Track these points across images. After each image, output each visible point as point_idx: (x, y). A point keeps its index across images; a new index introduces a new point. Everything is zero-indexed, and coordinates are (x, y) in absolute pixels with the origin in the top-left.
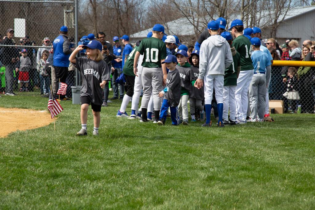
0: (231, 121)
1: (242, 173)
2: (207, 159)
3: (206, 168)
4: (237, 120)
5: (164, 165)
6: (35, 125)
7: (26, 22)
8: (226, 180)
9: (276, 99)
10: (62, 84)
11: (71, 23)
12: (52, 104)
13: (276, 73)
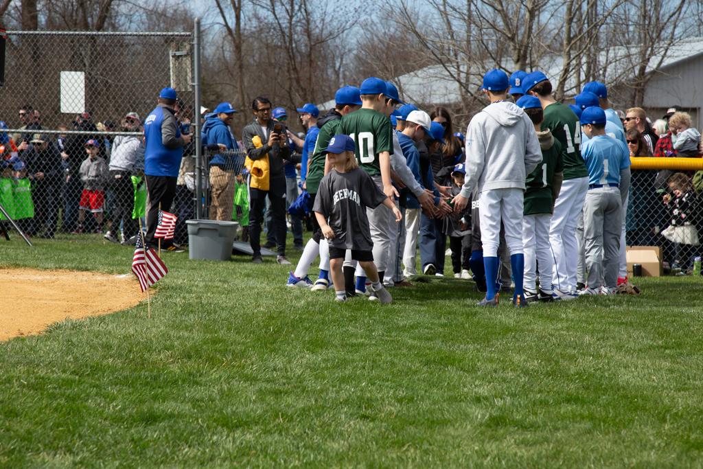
0: (543, 294)
1: (566, 409)
2: (487, 378)
3: (486, 398)
4: (556, 291)
5: (391, 392)
6: (106, 308)
7: (86, 78)
8: (532, 426)
9: (644, 244)
10: (165, 215)
11: (186, 80)
12: (143, 258)
13: (642, 185)
